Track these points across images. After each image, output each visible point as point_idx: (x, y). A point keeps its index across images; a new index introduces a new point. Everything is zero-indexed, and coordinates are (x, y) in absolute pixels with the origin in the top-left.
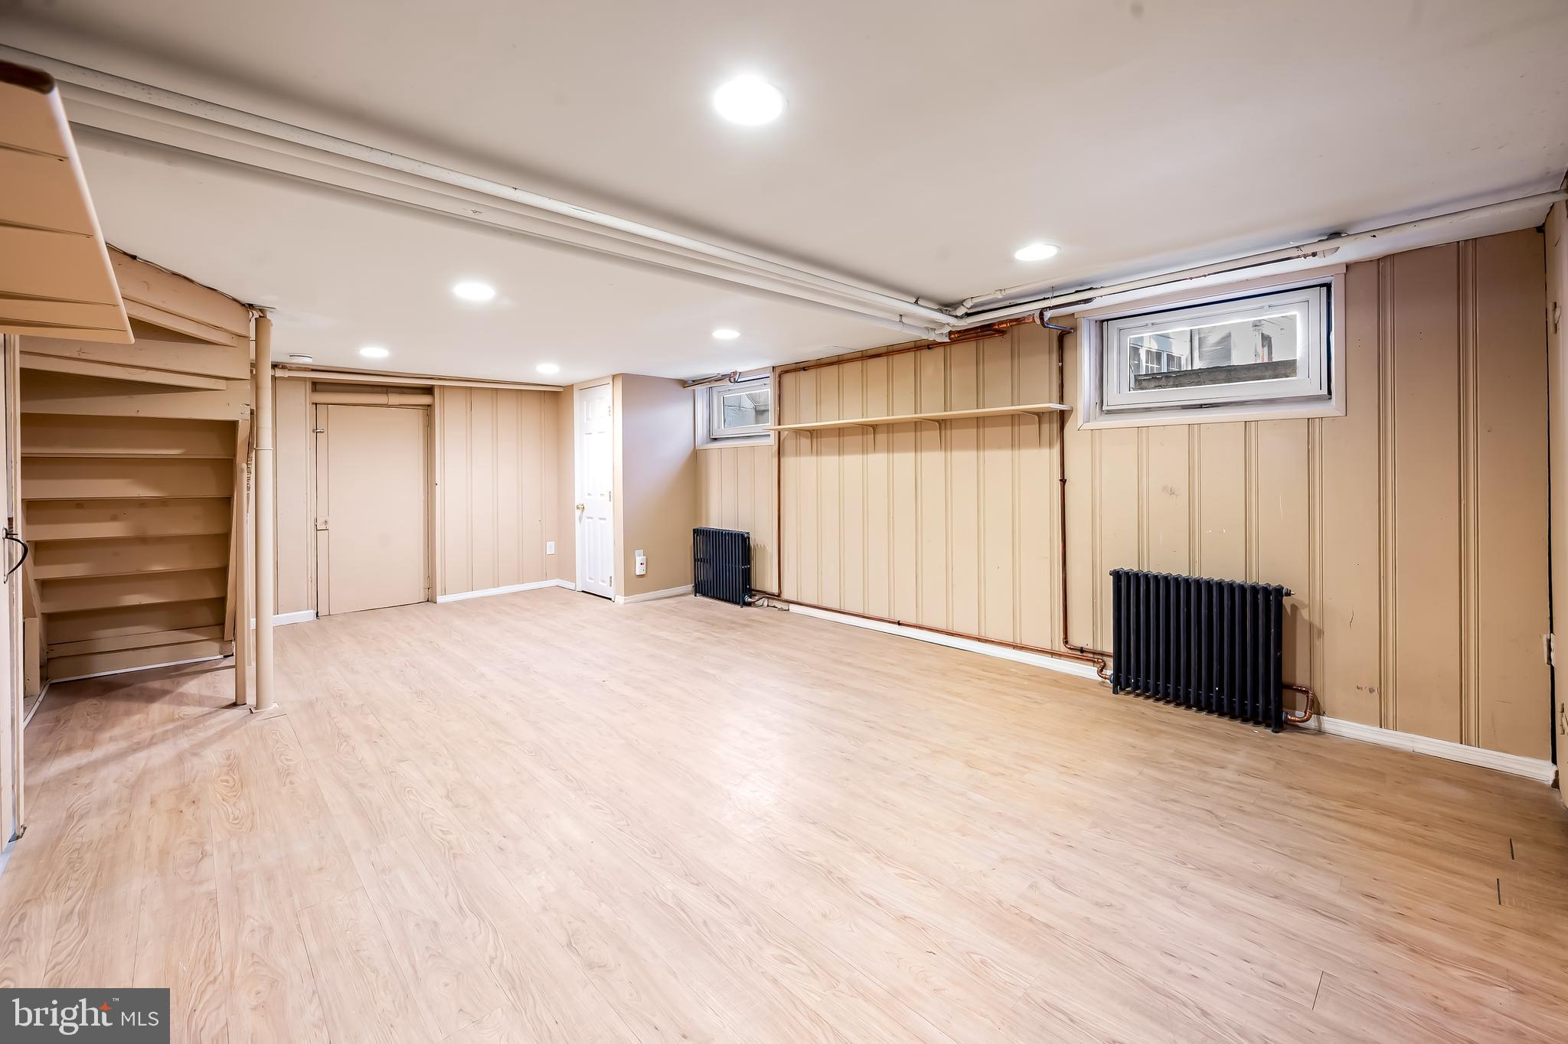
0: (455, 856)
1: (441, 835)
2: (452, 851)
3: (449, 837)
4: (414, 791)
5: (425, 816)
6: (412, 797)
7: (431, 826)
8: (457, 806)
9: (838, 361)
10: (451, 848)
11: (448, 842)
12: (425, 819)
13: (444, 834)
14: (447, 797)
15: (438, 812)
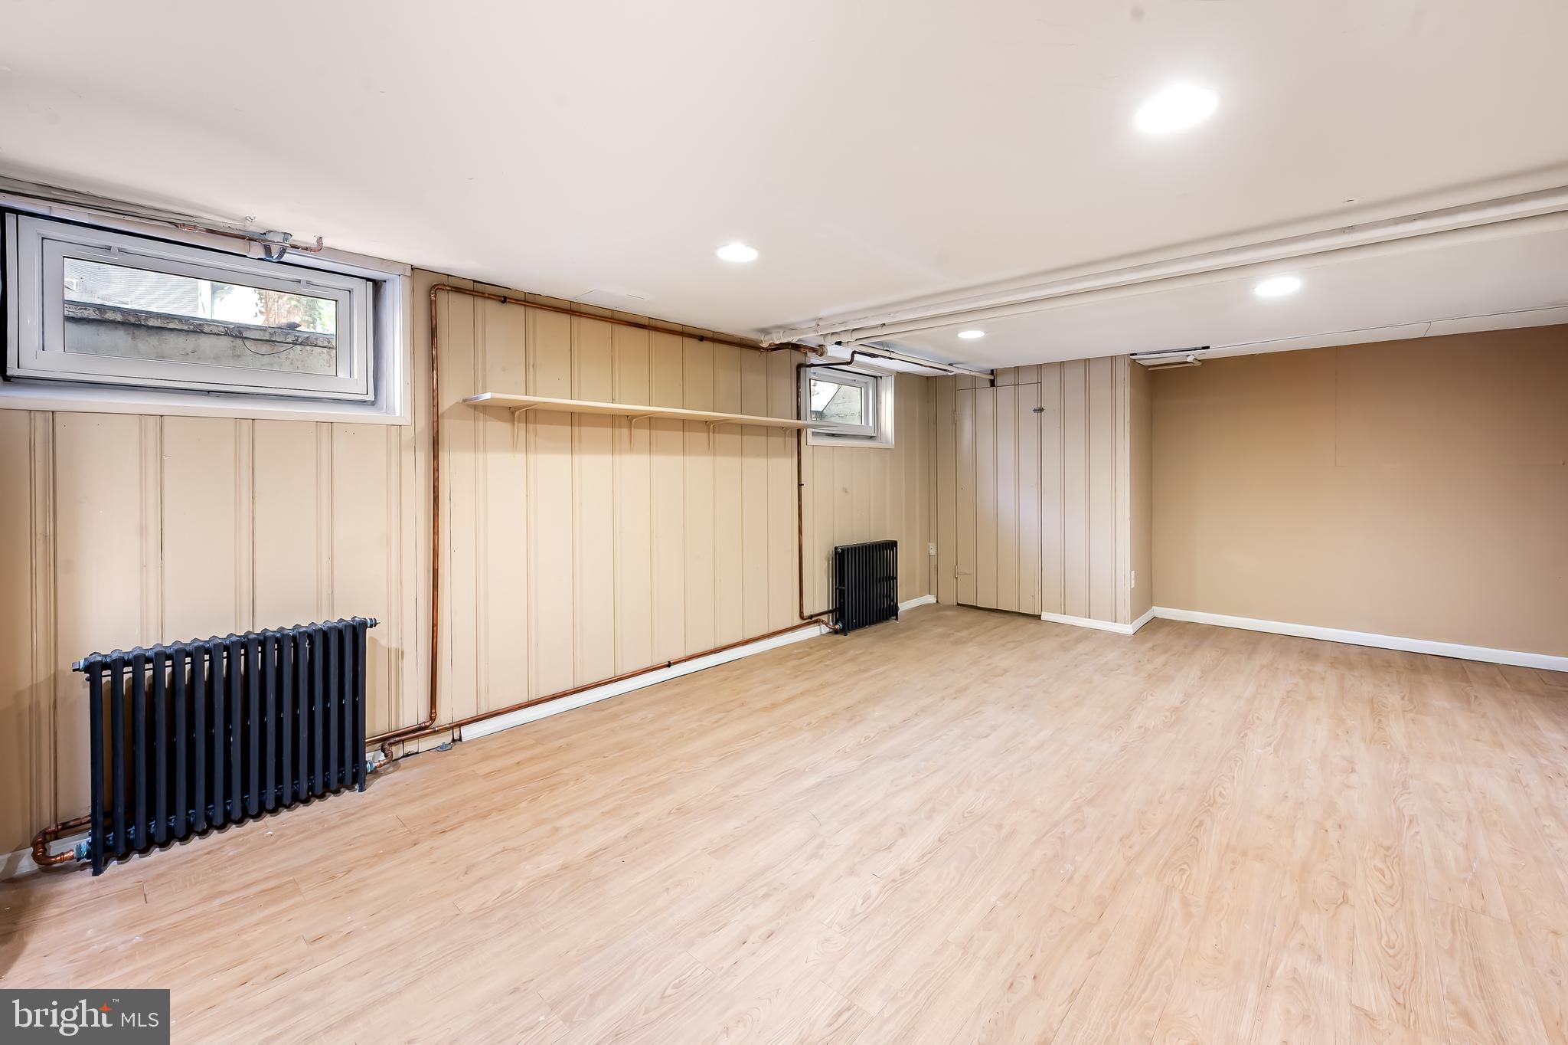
0: (1388, 849)
1: (1387, 872)
2: (1388, 853)
3: (1381, 865)
4: (1384, 941)
5: (1391, 901)
6: (1393, 937)
7: (1391, 887)
8: (1344, 884)
9: (572, 310)
10: (1386, 856)
11: (1385, 862)
12: (1394, 899)
13: (1383, 871)
14: (1345, 901)
15: (1371, 895)
